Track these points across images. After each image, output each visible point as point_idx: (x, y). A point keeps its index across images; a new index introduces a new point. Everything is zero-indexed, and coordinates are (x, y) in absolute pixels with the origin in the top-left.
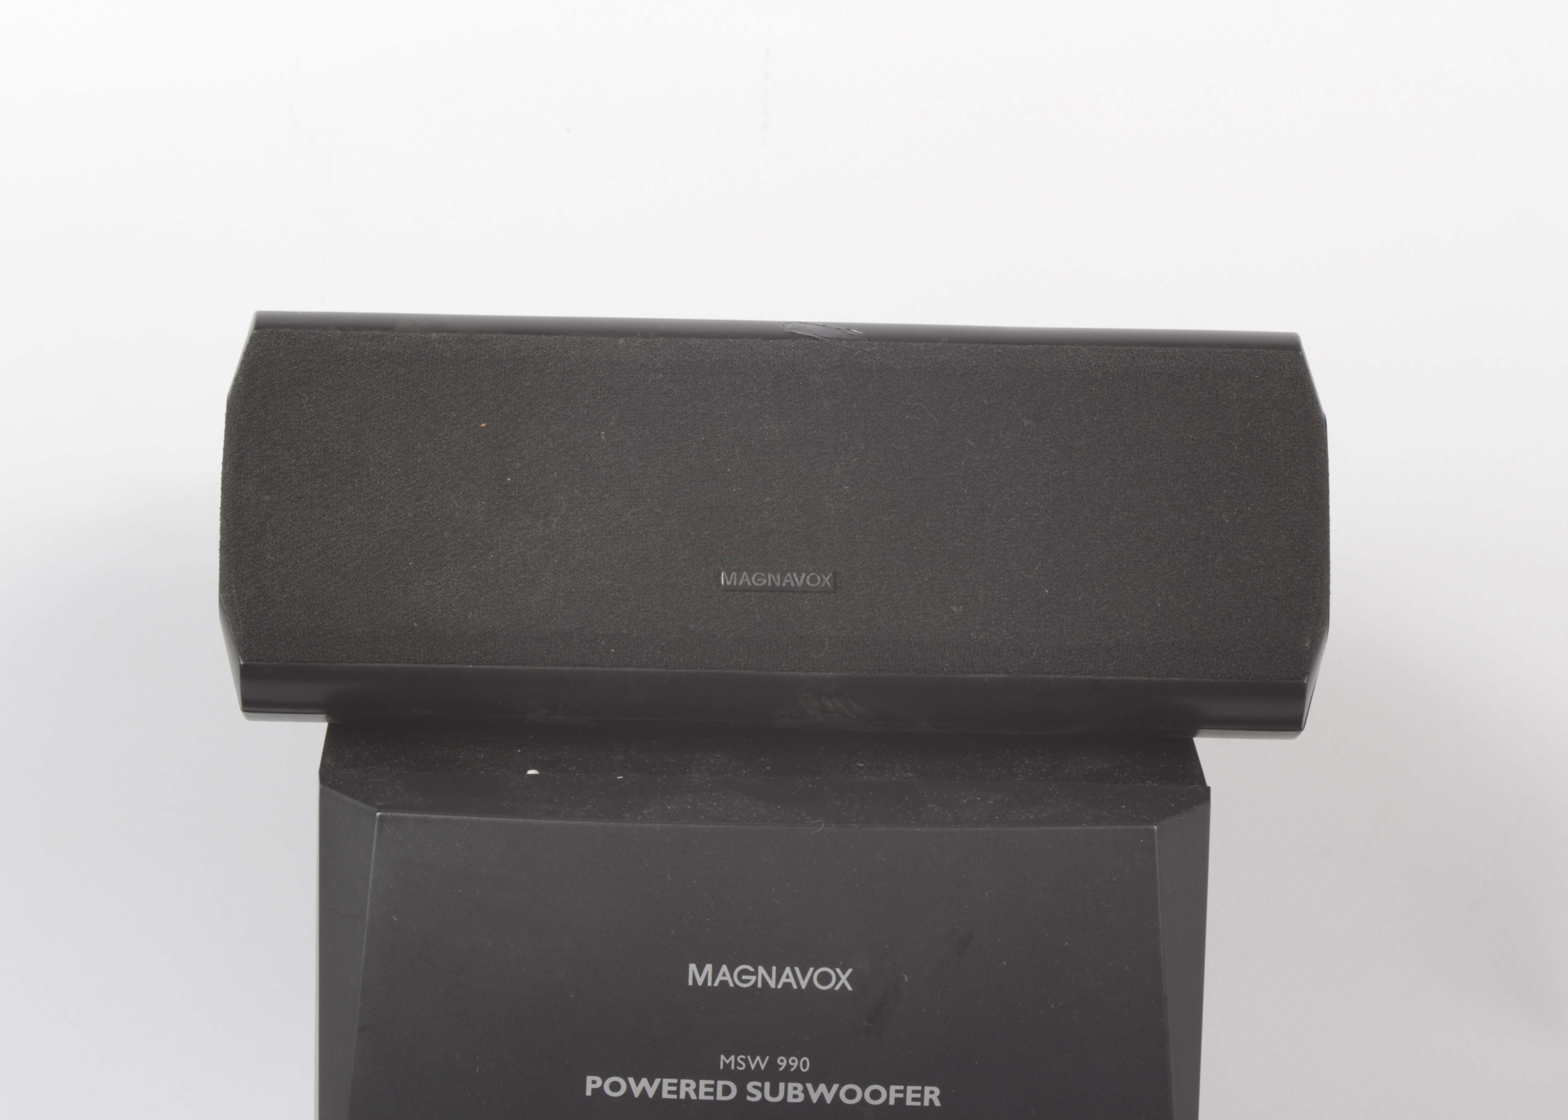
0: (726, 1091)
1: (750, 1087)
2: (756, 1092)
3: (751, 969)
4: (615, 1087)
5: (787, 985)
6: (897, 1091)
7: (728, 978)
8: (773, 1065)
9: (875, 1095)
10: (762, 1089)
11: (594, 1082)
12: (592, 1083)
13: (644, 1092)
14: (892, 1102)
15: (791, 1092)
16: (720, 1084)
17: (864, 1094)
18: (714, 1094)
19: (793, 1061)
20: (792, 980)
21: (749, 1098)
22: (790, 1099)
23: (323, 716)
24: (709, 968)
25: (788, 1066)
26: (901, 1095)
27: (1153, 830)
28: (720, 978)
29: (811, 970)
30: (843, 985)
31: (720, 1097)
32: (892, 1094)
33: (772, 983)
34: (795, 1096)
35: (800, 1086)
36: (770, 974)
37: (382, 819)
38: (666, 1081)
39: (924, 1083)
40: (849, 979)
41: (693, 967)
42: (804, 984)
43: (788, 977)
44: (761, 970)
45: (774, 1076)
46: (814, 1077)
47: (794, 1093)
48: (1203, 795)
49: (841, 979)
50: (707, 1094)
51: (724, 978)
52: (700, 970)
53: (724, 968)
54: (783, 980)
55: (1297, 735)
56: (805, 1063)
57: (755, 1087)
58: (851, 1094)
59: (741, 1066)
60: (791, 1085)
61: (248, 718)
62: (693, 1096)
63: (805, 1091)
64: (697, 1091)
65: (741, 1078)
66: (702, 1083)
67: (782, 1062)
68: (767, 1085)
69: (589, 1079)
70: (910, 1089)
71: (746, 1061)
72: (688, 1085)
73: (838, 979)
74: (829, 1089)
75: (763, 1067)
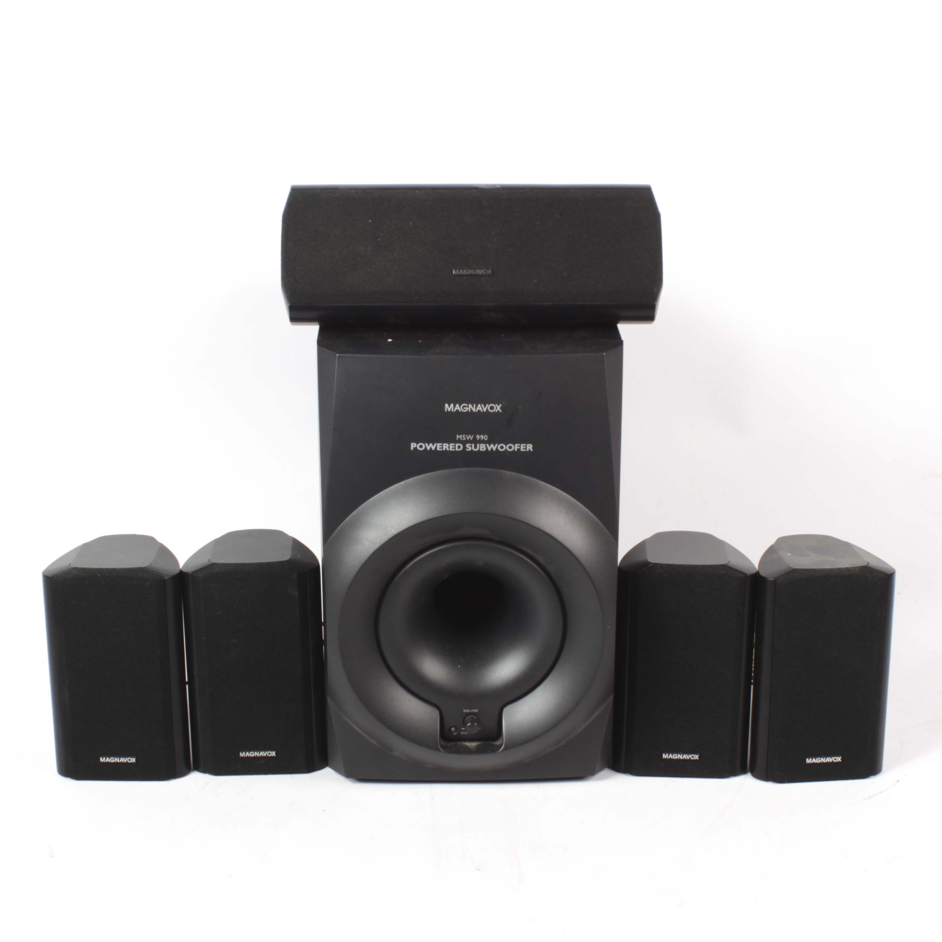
0: (459, 447)
1: (467, 445)
2: (470, 447)
3: (466, 405)
4: (421, 447)
5: (479, 411)
6: (518, 446)
7: (459, 408)
8: (475, 438)
9: (510, 447)
10: (471, 446)
11: (414, 445)
12: (413, 445)
13: (431, 448)
14: (516, 450)
15: (481, 447)
16: (457, 445)
17: (506, 447)
18: (455, 448)
19: (482, 437)
20: (481, 409)
21: (467, 450)
22: (481, 450)
23: (317, 323)
24: (452, 405)
25: (480, 438)
26: (519, 447)
27: (604, 355)
28: (456, 408)
29: (487, 405)
30: (498, 411)
31: (457, 449)
32: (515, 447)
33: (474, 410)
34: (483, 449)
35: (484, 445)
36: (473, 406)
37: (339, 357)
38: (438, 444)
39: (527, 443)
40: (501, 408)
41: (447, 405)
42: (485, 410)
43: (479, 408)
44: (470, 406)
45: (475, 442)
46: (489, 442)
47: (482, 447)
48: (620, 343)
49: (498, 408)
50: (453, 448)
51: (457, 409)
52: (449, 405)
53: (457, 405)
54: (478, 409)
55: (652, 322)
56: (486, 437)
57: (469, 446)
58: (502, 447)
59: (464, 438)
60: (481, 445)
61: (293, 324)
62: (448, 449)
63: (486, 447)
64: (449, 447)
65: (464, 443)
66: (451, 445)
67: (478, 437)
68: (473, 445)
69: (412, 444)
70: (522, 445)
71: (466, 437)
72: (446, 446)
73: (497, 408)
74: (494, 446)
75: (471, 439)
